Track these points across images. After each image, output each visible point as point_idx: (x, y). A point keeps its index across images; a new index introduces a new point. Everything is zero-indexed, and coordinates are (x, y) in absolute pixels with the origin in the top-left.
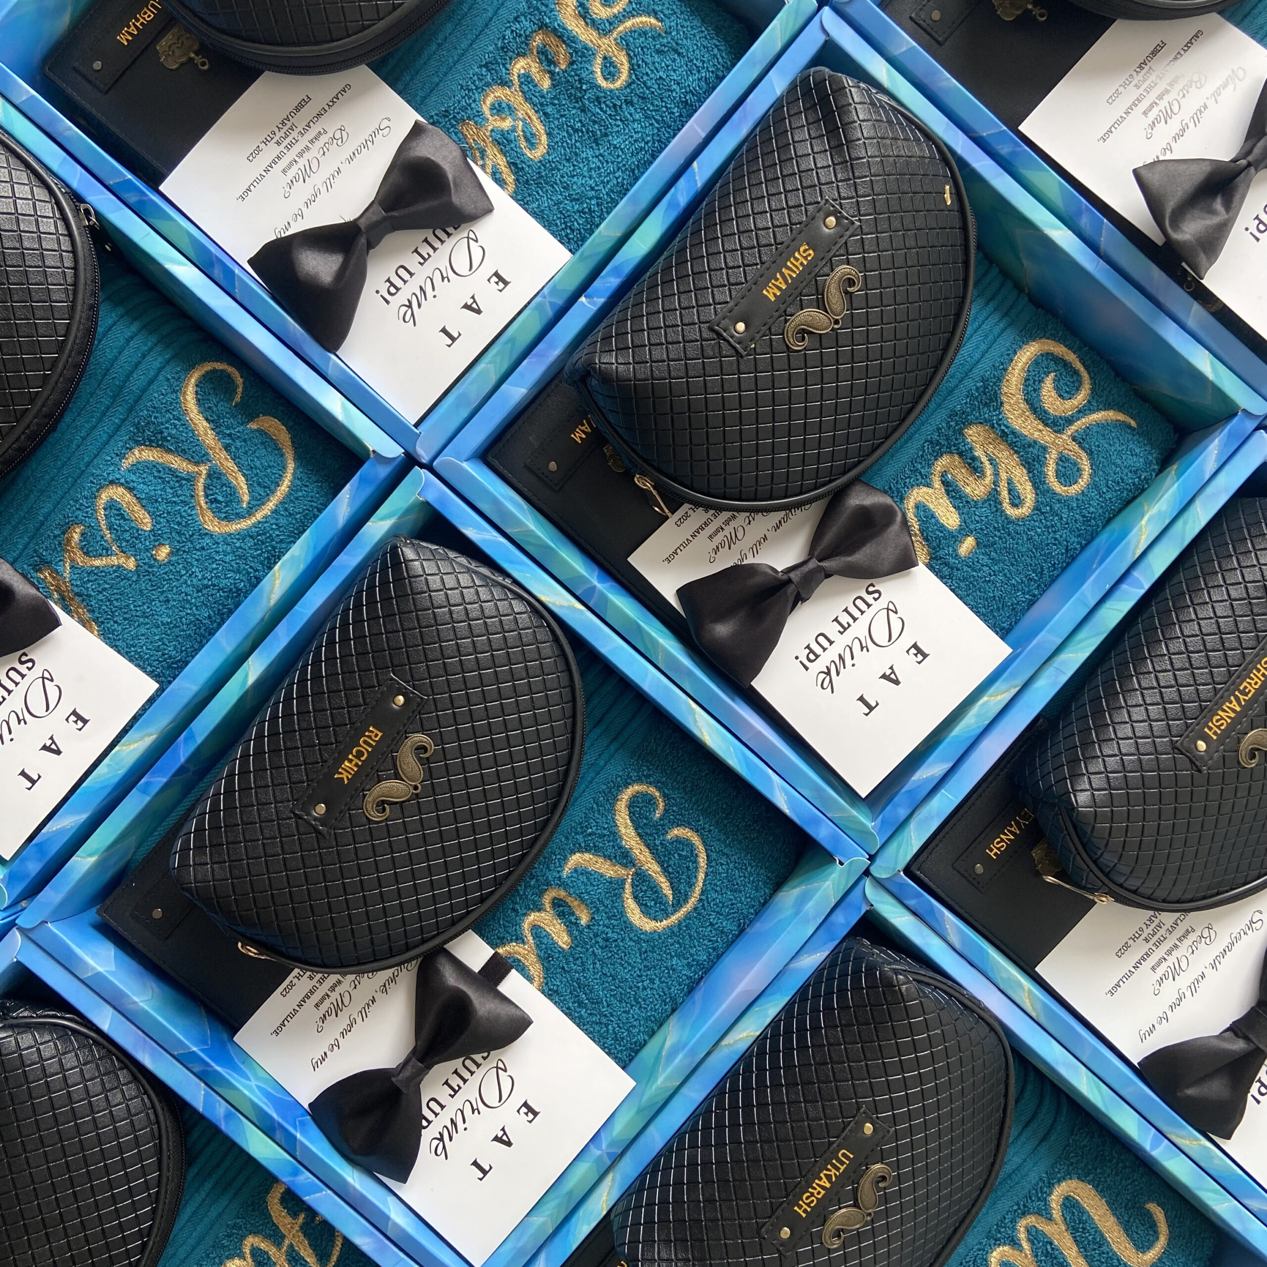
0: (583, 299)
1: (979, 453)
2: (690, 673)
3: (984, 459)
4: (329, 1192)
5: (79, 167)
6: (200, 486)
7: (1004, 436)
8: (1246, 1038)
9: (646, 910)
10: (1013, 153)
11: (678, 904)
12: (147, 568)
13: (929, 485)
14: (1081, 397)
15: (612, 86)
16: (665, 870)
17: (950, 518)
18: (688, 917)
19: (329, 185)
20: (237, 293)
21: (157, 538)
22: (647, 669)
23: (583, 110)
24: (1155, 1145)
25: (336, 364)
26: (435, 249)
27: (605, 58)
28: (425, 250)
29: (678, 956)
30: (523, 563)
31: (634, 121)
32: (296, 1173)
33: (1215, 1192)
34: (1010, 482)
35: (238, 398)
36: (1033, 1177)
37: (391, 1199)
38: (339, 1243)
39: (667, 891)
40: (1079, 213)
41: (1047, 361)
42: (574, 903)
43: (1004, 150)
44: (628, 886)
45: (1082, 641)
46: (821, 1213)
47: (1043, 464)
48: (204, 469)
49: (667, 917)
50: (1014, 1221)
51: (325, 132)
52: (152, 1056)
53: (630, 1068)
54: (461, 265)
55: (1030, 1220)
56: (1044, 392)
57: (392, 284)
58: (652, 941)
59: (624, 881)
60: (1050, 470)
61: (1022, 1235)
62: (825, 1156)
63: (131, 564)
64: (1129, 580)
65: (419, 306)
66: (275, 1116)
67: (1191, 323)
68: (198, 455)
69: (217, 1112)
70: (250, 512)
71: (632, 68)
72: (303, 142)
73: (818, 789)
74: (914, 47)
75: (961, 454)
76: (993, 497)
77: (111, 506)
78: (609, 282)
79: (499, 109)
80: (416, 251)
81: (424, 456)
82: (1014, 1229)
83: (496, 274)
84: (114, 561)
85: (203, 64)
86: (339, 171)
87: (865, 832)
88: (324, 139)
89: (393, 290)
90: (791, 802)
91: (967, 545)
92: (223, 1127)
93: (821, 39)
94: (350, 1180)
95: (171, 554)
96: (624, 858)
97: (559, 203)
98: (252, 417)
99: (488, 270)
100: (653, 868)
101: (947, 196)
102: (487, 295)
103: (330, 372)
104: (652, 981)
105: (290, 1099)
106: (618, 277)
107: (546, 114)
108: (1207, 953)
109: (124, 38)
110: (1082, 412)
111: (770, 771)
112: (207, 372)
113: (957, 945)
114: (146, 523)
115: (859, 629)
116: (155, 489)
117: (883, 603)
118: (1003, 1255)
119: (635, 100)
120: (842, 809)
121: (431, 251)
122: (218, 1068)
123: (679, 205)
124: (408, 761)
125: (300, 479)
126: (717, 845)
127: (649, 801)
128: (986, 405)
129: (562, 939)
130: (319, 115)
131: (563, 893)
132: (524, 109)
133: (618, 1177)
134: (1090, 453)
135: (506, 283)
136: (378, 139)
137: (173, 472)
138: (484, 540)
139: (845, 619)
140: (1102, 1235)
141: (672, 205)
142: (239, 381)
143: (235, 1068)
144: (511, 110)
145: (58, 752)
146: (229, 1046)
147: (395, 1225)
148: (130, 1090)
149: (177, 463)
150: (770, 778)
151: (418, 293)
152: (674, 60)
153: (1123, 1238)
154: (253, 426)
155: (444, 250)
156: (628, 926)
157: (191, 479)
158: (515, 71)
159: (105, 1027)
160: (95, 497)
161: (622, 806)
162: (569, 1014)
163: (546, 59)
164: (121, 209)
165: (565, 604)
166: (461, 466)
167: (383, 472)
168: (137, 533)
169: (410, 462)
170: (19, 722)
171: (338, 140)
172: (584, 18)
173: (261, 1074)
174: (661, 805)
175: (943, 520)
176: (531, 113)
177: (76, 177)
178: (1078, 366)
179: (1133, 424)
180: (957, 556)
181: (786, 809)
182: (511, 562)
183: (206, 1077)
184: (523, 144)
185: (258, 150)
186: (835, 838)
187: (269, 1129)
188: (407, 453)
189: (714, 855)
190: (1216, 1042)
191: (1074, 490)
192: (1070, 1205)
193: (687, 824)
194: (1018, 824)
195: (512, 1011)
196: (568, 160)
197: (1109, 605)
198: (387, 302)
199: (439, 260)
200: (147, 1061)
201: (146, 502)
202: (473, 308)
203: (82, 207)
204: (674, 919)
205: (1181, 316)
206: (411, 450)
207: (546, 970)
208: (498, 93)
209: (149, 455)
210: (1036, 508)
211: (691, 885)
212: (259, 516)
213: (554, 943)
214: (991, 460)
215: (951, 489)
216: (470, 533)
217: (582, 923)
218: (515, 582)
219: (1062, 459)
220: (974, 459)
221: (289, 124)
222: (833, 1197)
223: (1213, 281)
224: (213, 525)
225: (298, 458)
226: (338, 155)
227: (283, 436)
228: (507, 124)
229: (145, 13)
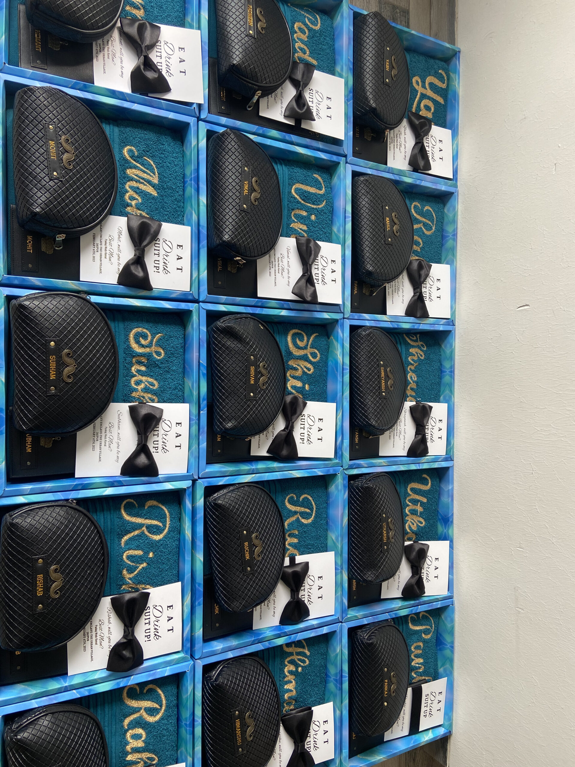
0: (201, 412)
1: (295, 366)
2: (285, 467)
3: (296, 366)
4: (299, 634)
5: (58, 493)
6: (147, 533)
7: (297, 359)
8: (420, 434)
9: (307, 518)
10: (262, 304)
11: (312, 511)
12: (150, 562)
13: (290, 380)
14: (305, 338)
15: (161, 357)
16: (305, 507)
17: (299, 384)
18: (316, 511)
19: (119, 439)
20: (124, 484)
21: (147, 553)
22: (276, 474)
23: (160, 368)
24: (419, 466)
25: (161, 477)
26: (158, 431)
27: (155, 352)
28: (156, 433)
29: (321, 520)
30: (236, 478)
31: (174, 360)
32: (290, 638)
33: (433, 464)
34: (305, 367)
35: (137, 505)
36: (403, 491)
37: (309, 621)
38: (303, 641)
39: (308, 511)
40: (283, 305)
41: (294, 336)
42: (293, 532)
43: (260, 304)
44: (300, 518)
45: (345, 389)
46: (388, 538)
47: (308, 358)
48: (144, 528)
49: (312, 515)
50: (405, 502)
51: (107, 427)
52: (246, 650)
53: (328, 550)
54: (167, 429)
55: (408, 499)
56: (299, 343)
57: (155, 447)
58: (314, 522)
59: (298, 517)
60: (311, 358)
61: (408, 503)
62: (381, 527)
63: (145, 565)
64: (344, 369)
65: (166, 446)
66: (279, 632)
67: (318, 310)
68: (140, 526)
69: (267, 645)
70: (165, 526)
71: (163, 349)
72: (103, 434)
73: (324, 464)
74: (226, 298)
75: (291, 369)
76: (304, 372)
77: (128, 557)
78: (204, 404)
79: (138, 383)
80: (154, 435)
81: (196, 477)
82: (406, 503)
83: (177, 423)
84: (140, 568)
85: (59, 438)
86: (119, 434)
87: (338, 463)
88: (108, 429)
89: (156, 448)
90: (322, 472)
91: (307, 387)
92: (270, 646)
93: (205, 311)
94: (301, 627)
95: (154, 553)
96: (296, 513)
97: (171, 393)
98: (144, 506)
99: (174, 424)
100: (303, 509)
101: (261, 327)
102: (179, 430)
103: (161, 480)
104: (320, 530)
105: (274, 627)
106: (205, 400)
107: (152, 376)
108: (402, 424)
109: (29, 450)
110: (308, 341)
111: (313, 470)
112: (124, 506)
113: (367, 466)
114: (139, 553)
115: (307, 426)
116: (136, 543)
117: (306, 416)
118: (408, 509)
119: (170, 355)
120: (330, 463)
121: (158, 432)
122: (261, 637)
123: (205, 373)
124: (256, 542)
125: (169, 508)
126: (311, 493)
127: (292, 497)
128: (290, 355)
129: (296, 541)
130: (101, 425)
131: (289, 532)
132: (144, 378)
133: (345, 570)
134: (316, 348)
135: (181, 423)
136: (121, 418)
137: (137, 536)
138: (225, 482)
139: (302, 426)
140: (420, 489)
141: (203, 374)
142: (132, 501)
143: (262, 634)
144: (141, 381)
145: (172, 618)
146: (254, 632)
147: (316, 624)
148: (247, 661)
149: (136, 533)
150: (314, 471)
151: (163, 444)
152: (172, 340)
153: (424, 486)
154: (146, 507)
155: (160, 429)
156: (306, 525)
157: (143, 533)
158: (133, 371)
159: (232, 656)
160: (122, 559)
161: (287, 504)
162: (309, 553)
163: (140, 363)
164: (79, 492)
165: (250, 478)
166: (207, 472)
167: (191, 489)
168: (140, 557)
169: (194, 481)
170: (157, 622)
171: (111, 426)
172: (144, 347)
173: (265, 629)
174: (294, 496)
175: (298, 386)
176: (146, 378)
177: (60, 496)
178: (299, 331)
179: (317, 334)
180: (307, 391)
181: (322, 474)
182: (233, 481)
183: (260, 641)
184: (151, 387)
185: (93, 446)
186: (334, 470)
187: (279, 636)
188: (192, 480)
189: (312, 495)
190: (416, 439)
191: (318, 358)
192: (412, 489)
193: (303, 494)
194: (357, 432)
195: (303, 564)
196: (165, 381)
197: (344, 377)
198: (158, 452)
199: (161, 432)
200: (246, 652)
201: (138, 548)
202: (178, 436)
203: (70, 501)
204: (313, 515)
205: (316, 310)
206: (192, 479)
207: (297, 550)
208: (133, 380)
209: (126, 538)
210: (314, 368)
211: (312, 505)
212: (168, 526)
213: (295, 543)
214: (298, 365)
215: (294, 377)
216: (221, 483)
217: (297, 533)
218: (238, 484)
219: (312, 354)
220: (294, 368)
221: (96, 433)
222: (388, 533)
223: (320, 300)
224: (157, 538)
225: (163, 505)
226: (115, 430)
227: (155, 503)
228: (142, 386)
229: (28, 439)
